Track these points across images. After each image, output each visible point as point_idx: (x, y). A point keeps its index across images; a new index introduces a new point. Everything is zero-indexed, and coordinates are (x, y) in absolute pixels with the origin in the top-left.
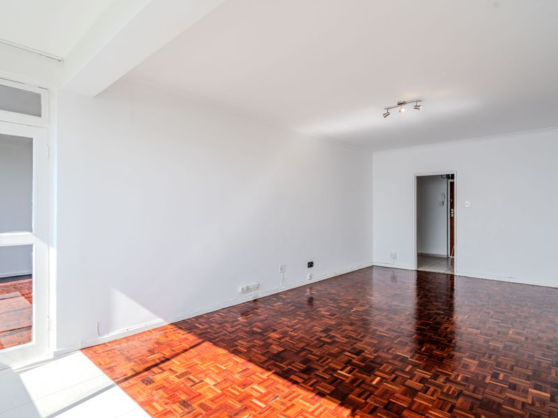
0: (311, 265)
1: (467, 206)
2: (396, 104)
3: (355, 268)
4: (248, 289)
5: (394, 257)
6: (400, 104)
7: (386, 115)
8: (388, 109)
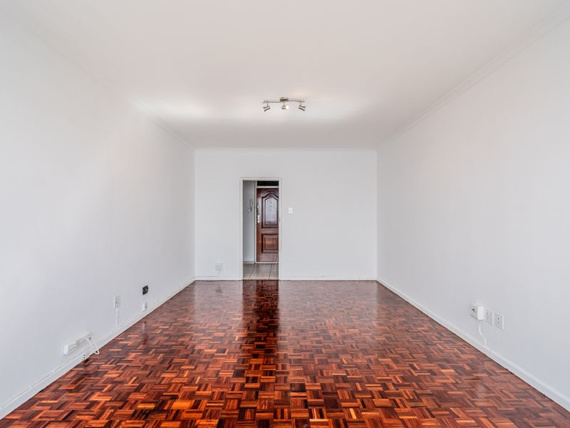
0: (145, 290)
1: (290, 212)
2: (279, 99)
3: (183, 287)
4: (79, 344)
5: (219, 268)
6: (283, 100)
7: (267, 109)
8: (268, 102)
